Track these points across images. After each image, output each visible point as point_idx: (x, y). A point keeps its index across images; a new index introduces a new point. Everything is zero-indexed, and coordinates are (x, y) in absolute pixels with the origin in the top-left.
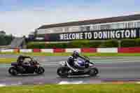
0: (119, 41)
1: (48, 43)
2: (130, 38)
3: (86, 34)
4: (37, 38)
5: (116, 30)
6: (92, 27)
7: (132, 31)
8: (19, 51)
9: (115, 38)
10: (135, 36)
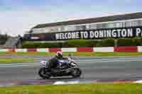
0: (116, 41)
1: (43, 42)
2: (127, 37)
3: (82, 33)
4: (33, 38)
5: (112, 29)
6: (88, 26)
7: (129, 30)
8: (14, 51)
9: (112, 37)
10: (131, 35)
